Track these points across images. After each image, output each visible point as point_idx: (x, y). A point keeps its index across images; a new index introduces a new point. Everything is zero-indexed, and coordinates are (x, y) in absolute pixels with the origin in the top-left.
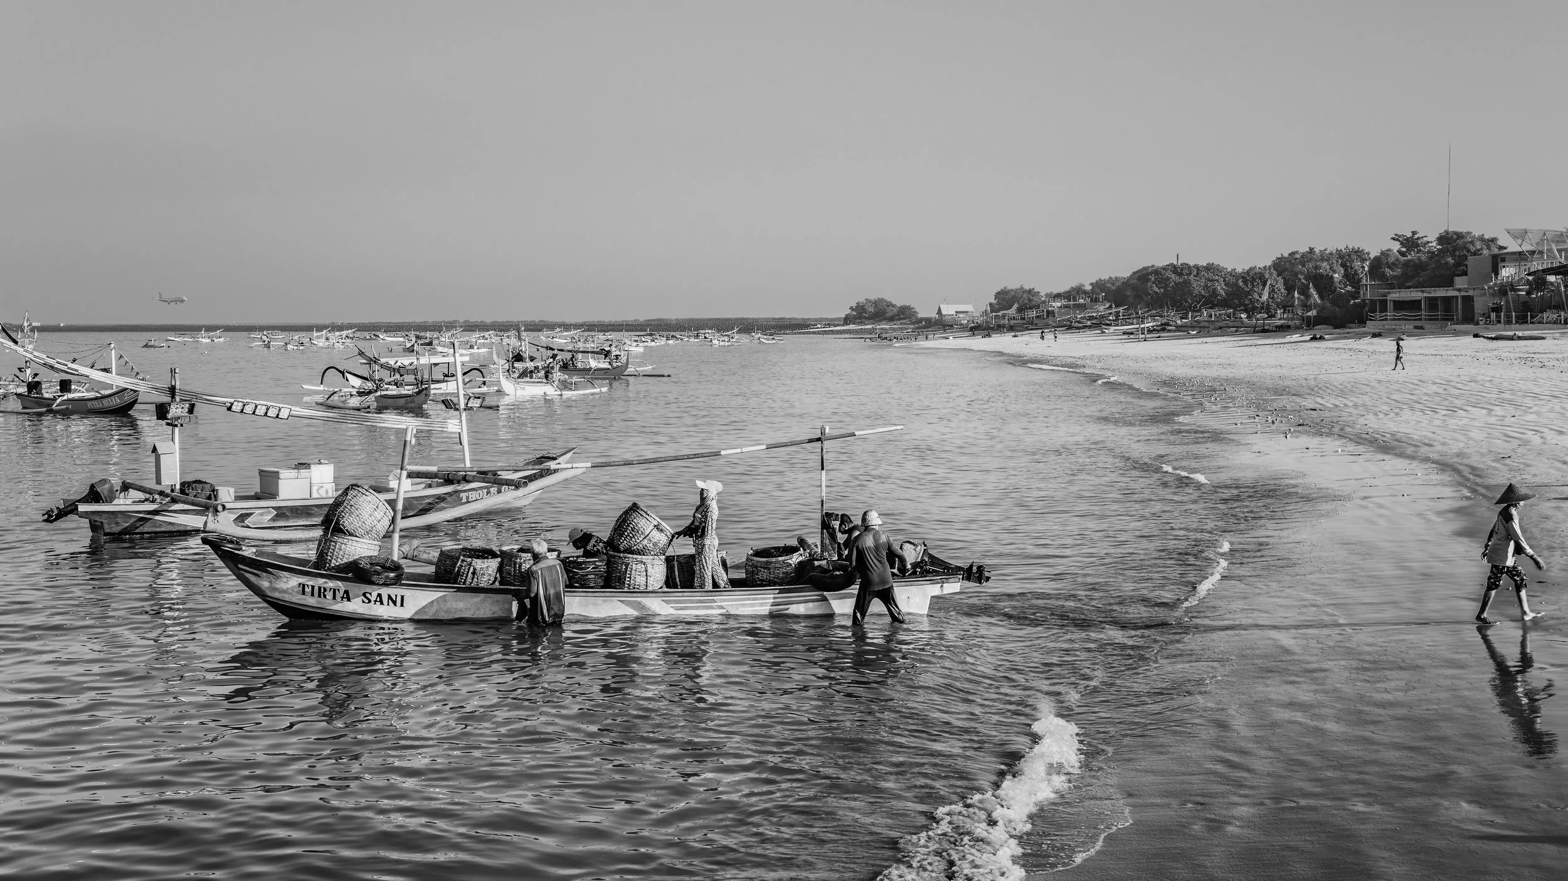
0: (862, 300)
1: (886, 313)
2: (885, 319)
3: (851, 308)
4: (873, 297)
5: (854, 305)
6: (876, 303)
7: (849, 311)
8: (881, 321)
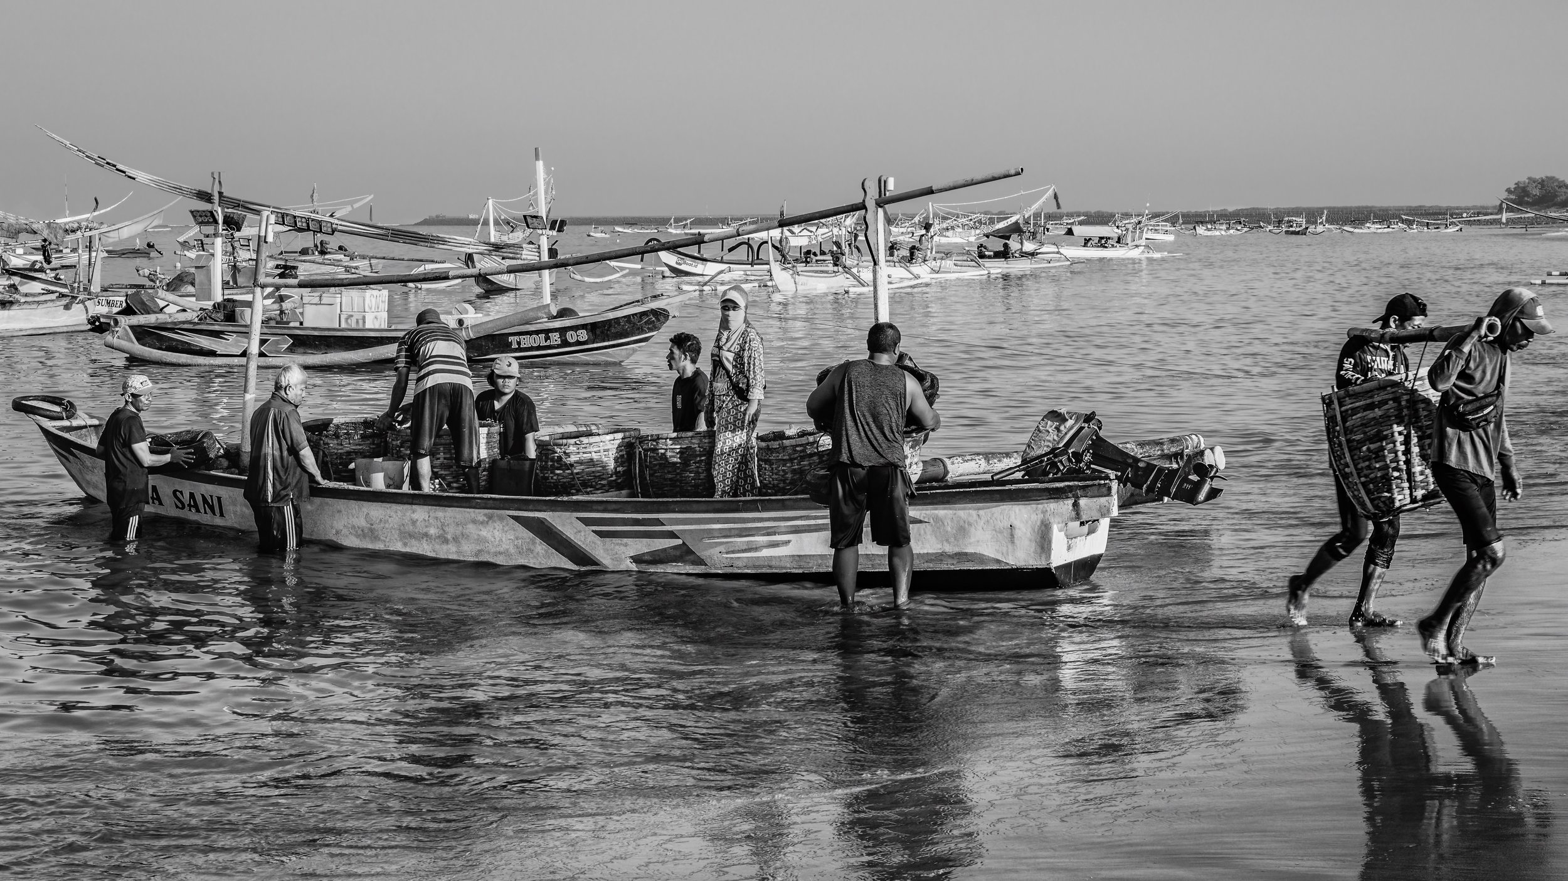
0: (1523, 178)
1: (1556, 196)
2: (1555, 205)
3: (1509, 191)
4: (1539, 175)
5: (1512, 186)
6: (1542, 183)
7: (1505, 195)
8: (1548, 207)
